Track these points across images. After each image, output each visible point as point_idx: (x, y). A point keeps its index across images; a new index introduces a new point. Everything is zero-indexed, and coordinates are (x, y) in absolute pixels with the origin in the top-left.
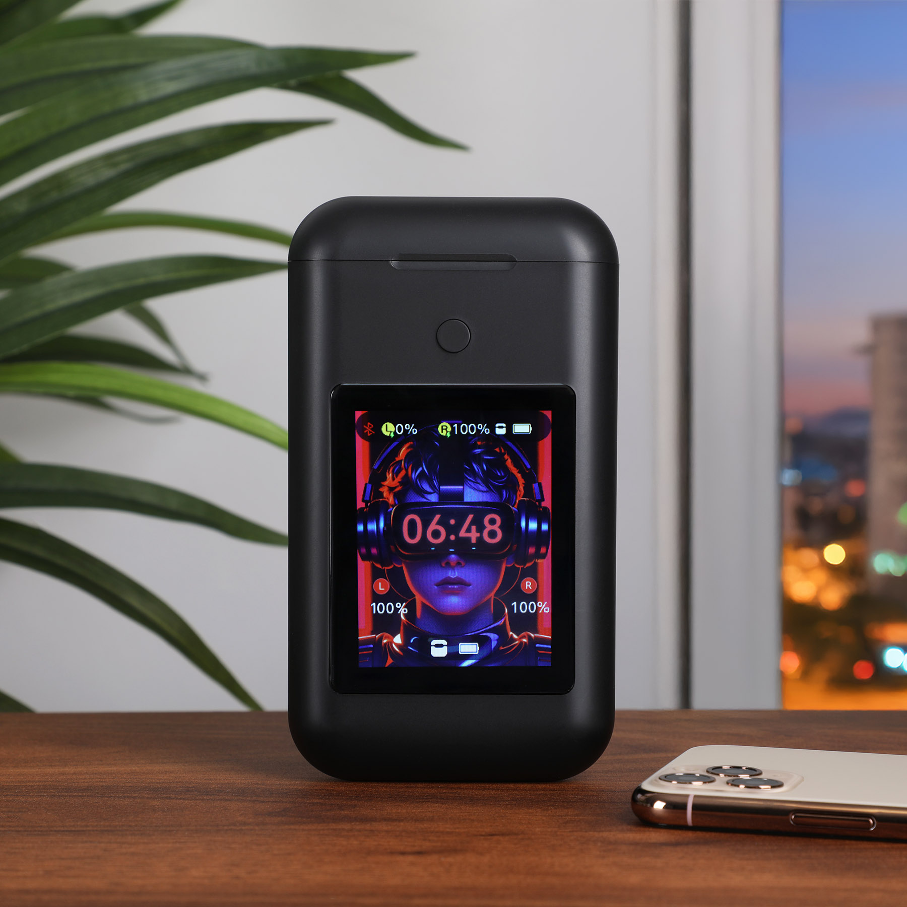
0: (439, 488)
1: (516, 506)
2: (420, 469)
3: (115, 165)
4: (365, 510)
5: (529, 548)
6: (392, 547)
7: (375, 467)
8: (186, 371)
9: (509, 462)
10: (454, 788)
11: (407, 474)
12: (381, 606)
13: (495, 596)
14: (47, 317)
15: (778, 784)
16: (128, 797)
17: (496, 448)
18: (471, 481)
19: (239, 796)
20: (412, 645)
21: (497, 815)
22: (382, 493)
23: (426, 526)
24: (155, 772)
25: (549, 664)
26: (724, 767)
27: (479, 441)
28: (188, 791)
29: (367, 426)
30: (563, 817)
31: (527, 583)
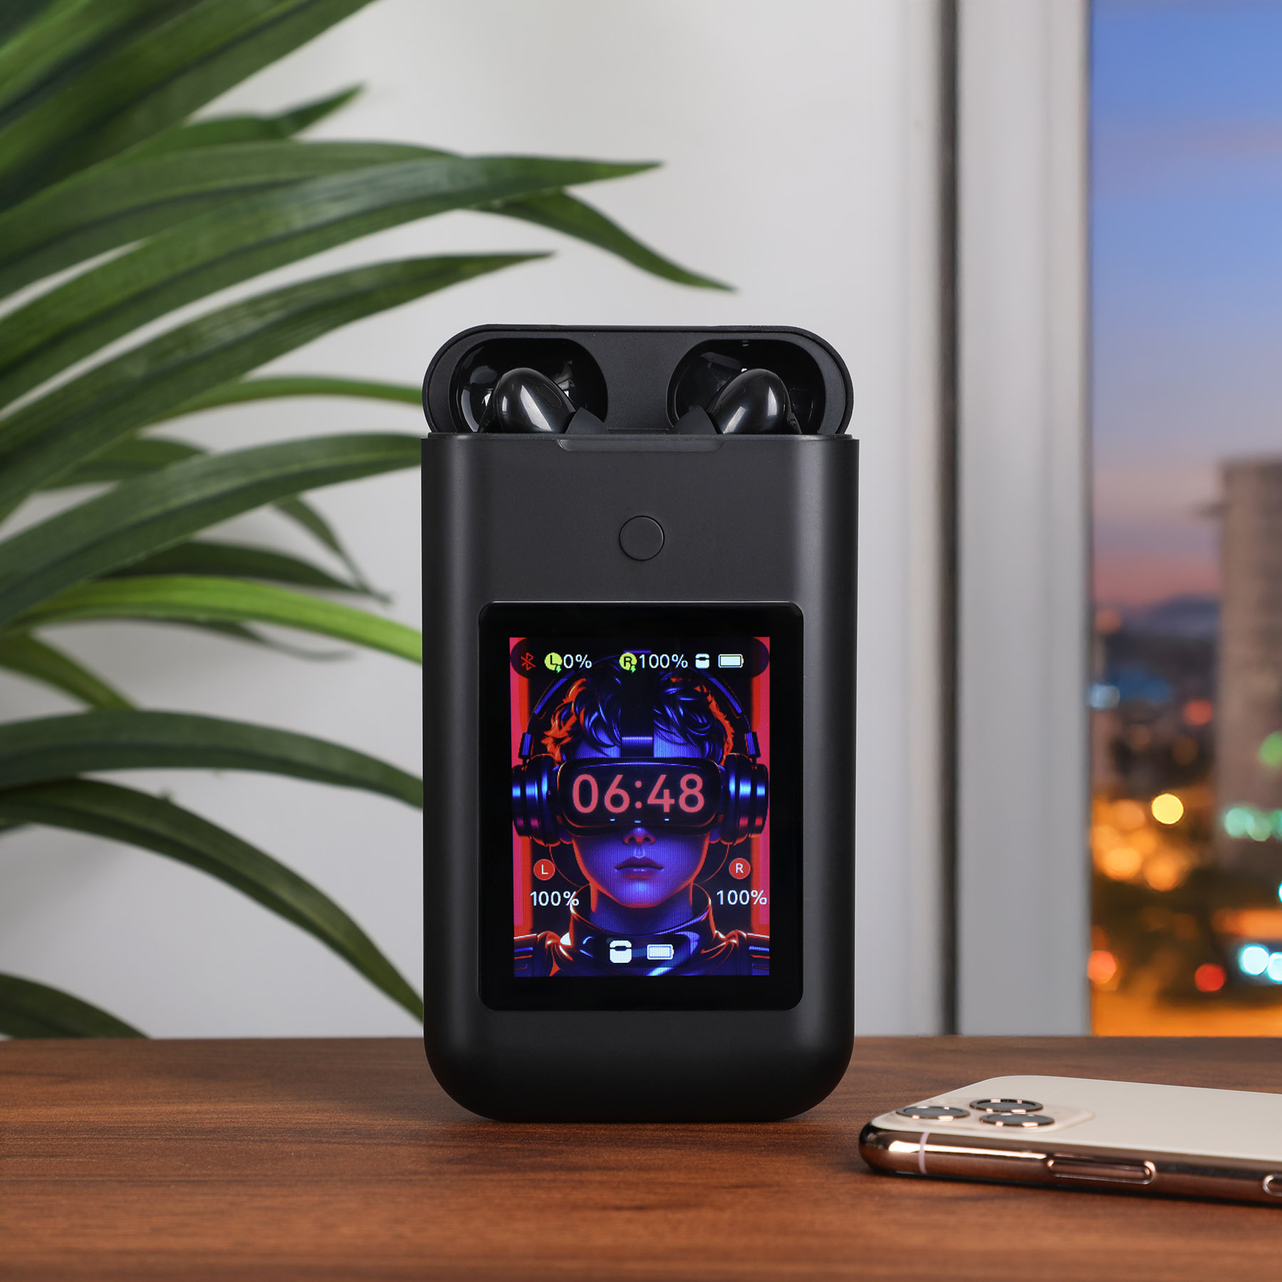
0: (621, 739)
1: (722, 763)
2: (596, 714)
3: (261, 314)
4: (523, 769)
5: (739, 819)
6: (559, 818)
7: (536, 711)
8: (362, 590)
9: (713, 705)
10: (695, 1131)
11: (578, 721)
12: (544, 896)
13: (694, 882)
14: (170, 515)
15: (1046, 1121)
16: (266, 1141)
17: (697, 686)
18: (664, 730)
20: (584, 947)
21: (747, 1163)
22: (544, 748)
23: (603, 789)
24: (304, 1111)
25: (767, 973)
26: (993, 1101)
27: (673, 677)
28: (345, 1133)
29: (525, 657)
31: (737, 864)
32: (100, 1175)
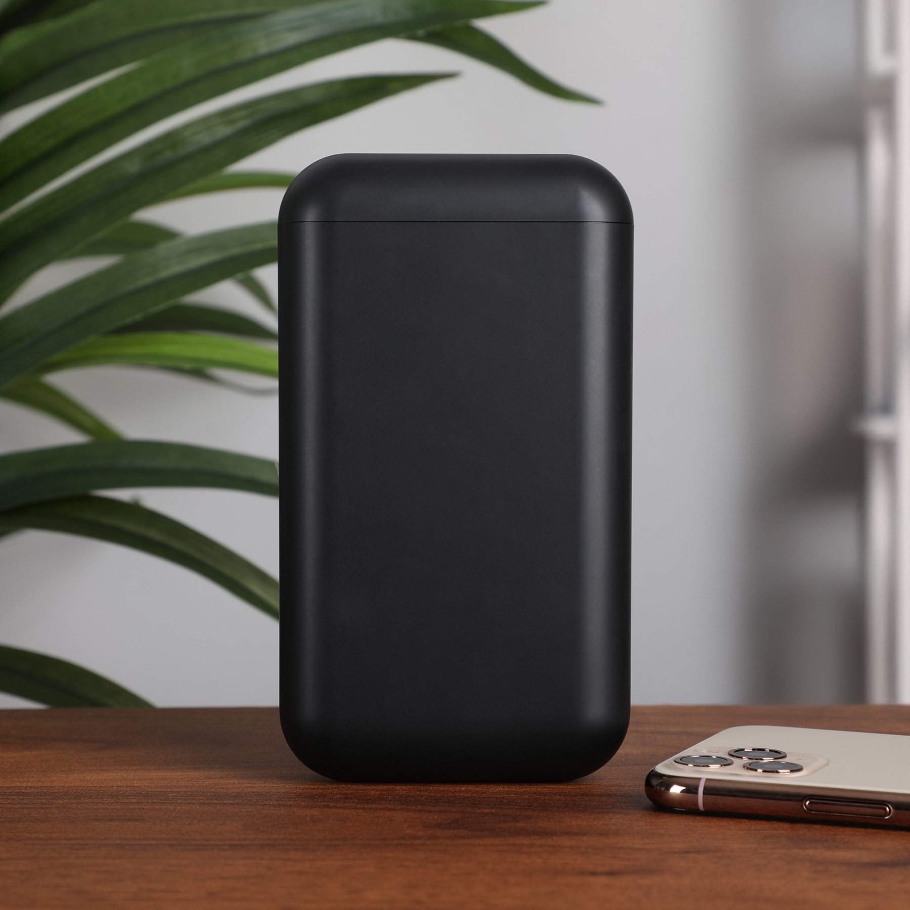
3: (232, 122)
14: (161, 284)
15: (797, 768)
16: (283, 805)
19: (403, 804)
26: (746, 750)
30: (760, 832)
32: (154, 839)
